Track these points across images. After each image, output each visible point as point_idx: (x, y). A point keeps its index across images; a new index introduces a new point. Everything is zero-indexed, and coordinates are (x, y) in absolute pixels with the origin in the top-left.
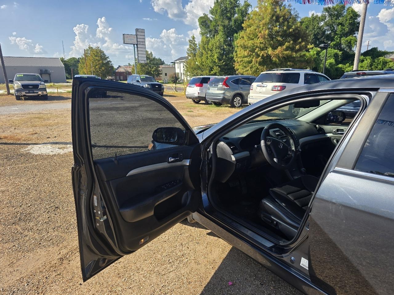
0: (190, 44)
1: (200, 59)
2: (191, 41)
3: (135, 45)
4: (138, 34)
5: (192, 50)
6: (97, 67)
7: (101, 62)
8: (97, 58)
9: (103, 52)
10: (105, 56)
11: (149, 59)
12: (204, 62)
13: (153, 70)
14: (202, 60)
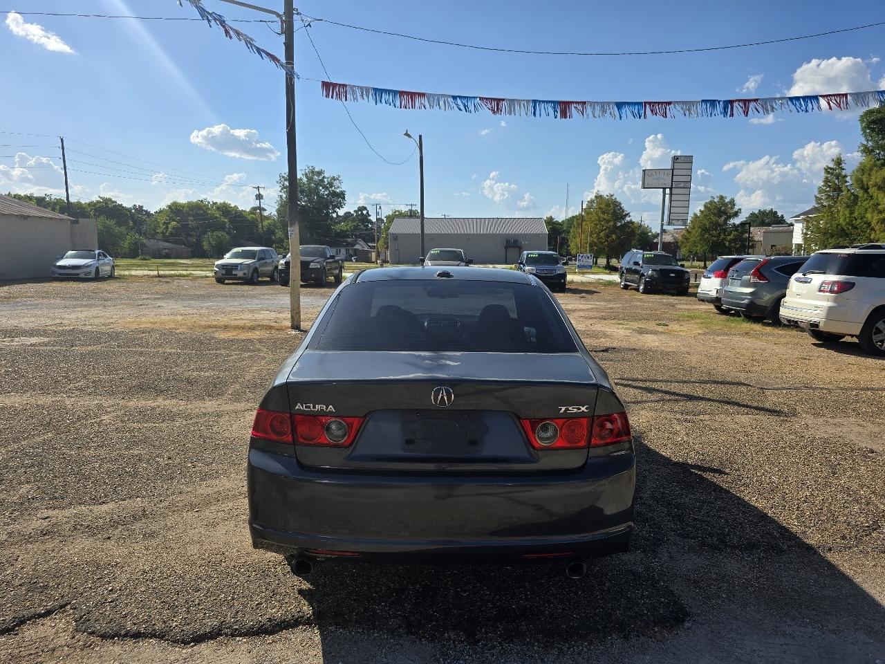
0: (827, 178)
1: (847, 212)
2: (831, 169)
3: (668, 191)
4: (677, 166)
5: (829, 191)
6: (602, 234)
7: (611, 223)
8: (606, 216)
9: (620, 204)
10: (623, 211)
11: (726, 214)
12: (856, 219)
13: (729, 238)
14: (852, 213)
